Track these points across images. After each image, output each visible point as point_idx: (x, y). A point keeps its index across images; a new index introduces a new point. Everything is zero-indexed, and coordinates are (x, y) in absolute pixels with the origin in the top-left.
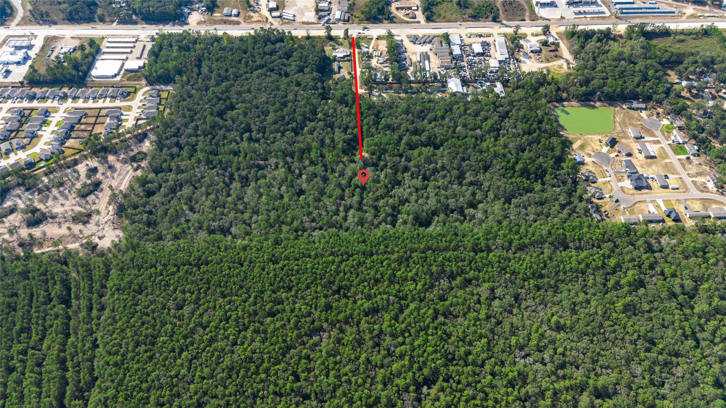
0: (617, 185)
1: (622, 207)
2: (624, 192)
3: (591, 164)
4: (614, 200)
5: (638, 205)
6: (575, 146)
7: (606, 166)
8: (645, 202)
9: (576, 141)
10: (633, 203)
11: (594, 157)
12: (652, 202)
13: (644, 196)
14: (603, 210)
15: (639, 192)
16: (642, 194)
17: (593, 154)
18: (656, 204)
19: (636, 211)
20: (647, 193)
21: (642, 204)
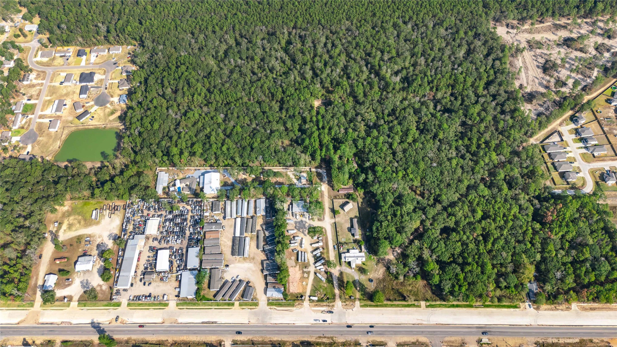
3: (116, 96)
6: (118, 114)
11: (108, 102)
17: (108, 105)
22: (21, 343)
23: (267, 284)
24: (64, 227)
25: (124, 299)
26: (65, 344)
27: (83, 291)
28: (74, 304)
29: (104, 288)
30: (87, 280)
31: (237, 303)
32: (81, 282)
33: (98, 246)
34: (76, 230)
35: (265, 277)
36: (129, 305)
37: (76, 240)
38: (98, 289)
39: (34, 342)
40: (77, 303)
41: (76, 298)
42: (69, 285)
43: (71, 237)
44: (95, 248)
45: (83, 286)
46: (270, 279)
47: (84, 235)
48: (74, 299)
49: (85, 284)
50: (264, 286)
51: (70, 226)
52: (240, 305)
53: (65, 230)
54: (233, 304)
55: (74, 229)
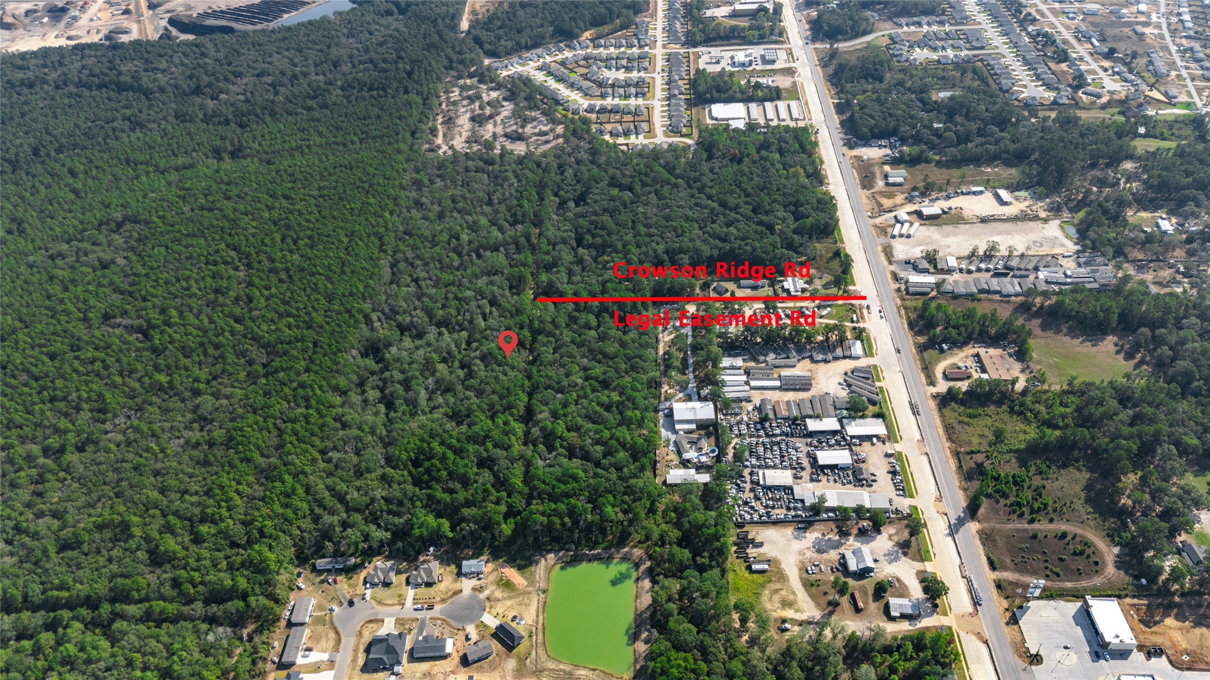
0: (390, 615)
1: (337, 609)
2: (370, 621)
3: (457, 586)
4: (355, 600)
5: (332, 635)
6: (511, 573)
7: (442, 611)
8: (336, 648)
9: (526, 579)
10: (340, 629)
11: (472, 597)
12: (331, 663)
13: (350, 654)
14: (339, 578)
15: (362, 648)
16: (356, 651)
17: (483, 596)
18: (323, 666)
19: (320, 628)
20: (354, 660)
21: (332, 643)
22: (1016, 627)
23: (845, 357)
24: (789, 614)
25: (904, 504)
26: (996, 565)
27: (903, 558)
28: (929, 567)
29: (892, 530)
30: (885, 555)
31: (878, 384)
32: (890, 563)
33: (820, 551)
34: (794, 593)
35: (836, 359)
36: (912, 496)
37: (814, 589)
38: (896, 538)
39: (1007, 610)
40: (926, 563)
41: (919, 566)
42: (898, 580)
43: (808, 599)
44: (825, 556)
45: (896, 559)
46: (839, 352)
47: (801, 579)
48: (921, 568)
49: (892, 558)
50: (848, 360)
51: (787, 604)
52: (879, 380)
53: (796, 611)
54: (881, 388)
55: (791, 597)
